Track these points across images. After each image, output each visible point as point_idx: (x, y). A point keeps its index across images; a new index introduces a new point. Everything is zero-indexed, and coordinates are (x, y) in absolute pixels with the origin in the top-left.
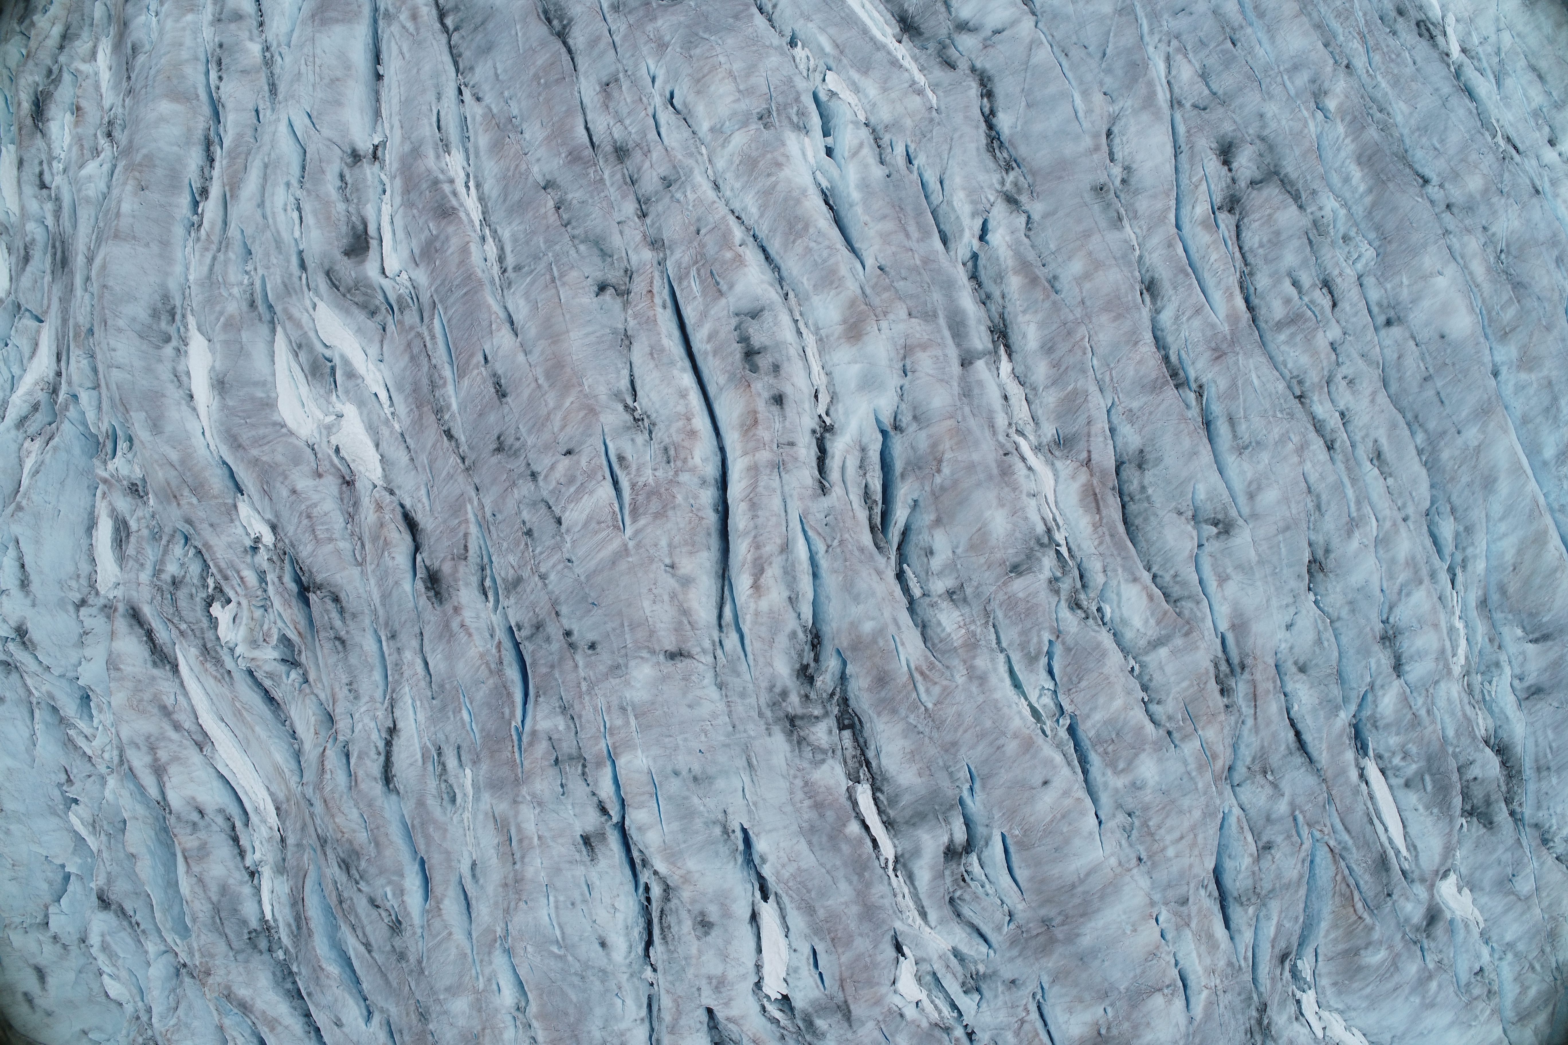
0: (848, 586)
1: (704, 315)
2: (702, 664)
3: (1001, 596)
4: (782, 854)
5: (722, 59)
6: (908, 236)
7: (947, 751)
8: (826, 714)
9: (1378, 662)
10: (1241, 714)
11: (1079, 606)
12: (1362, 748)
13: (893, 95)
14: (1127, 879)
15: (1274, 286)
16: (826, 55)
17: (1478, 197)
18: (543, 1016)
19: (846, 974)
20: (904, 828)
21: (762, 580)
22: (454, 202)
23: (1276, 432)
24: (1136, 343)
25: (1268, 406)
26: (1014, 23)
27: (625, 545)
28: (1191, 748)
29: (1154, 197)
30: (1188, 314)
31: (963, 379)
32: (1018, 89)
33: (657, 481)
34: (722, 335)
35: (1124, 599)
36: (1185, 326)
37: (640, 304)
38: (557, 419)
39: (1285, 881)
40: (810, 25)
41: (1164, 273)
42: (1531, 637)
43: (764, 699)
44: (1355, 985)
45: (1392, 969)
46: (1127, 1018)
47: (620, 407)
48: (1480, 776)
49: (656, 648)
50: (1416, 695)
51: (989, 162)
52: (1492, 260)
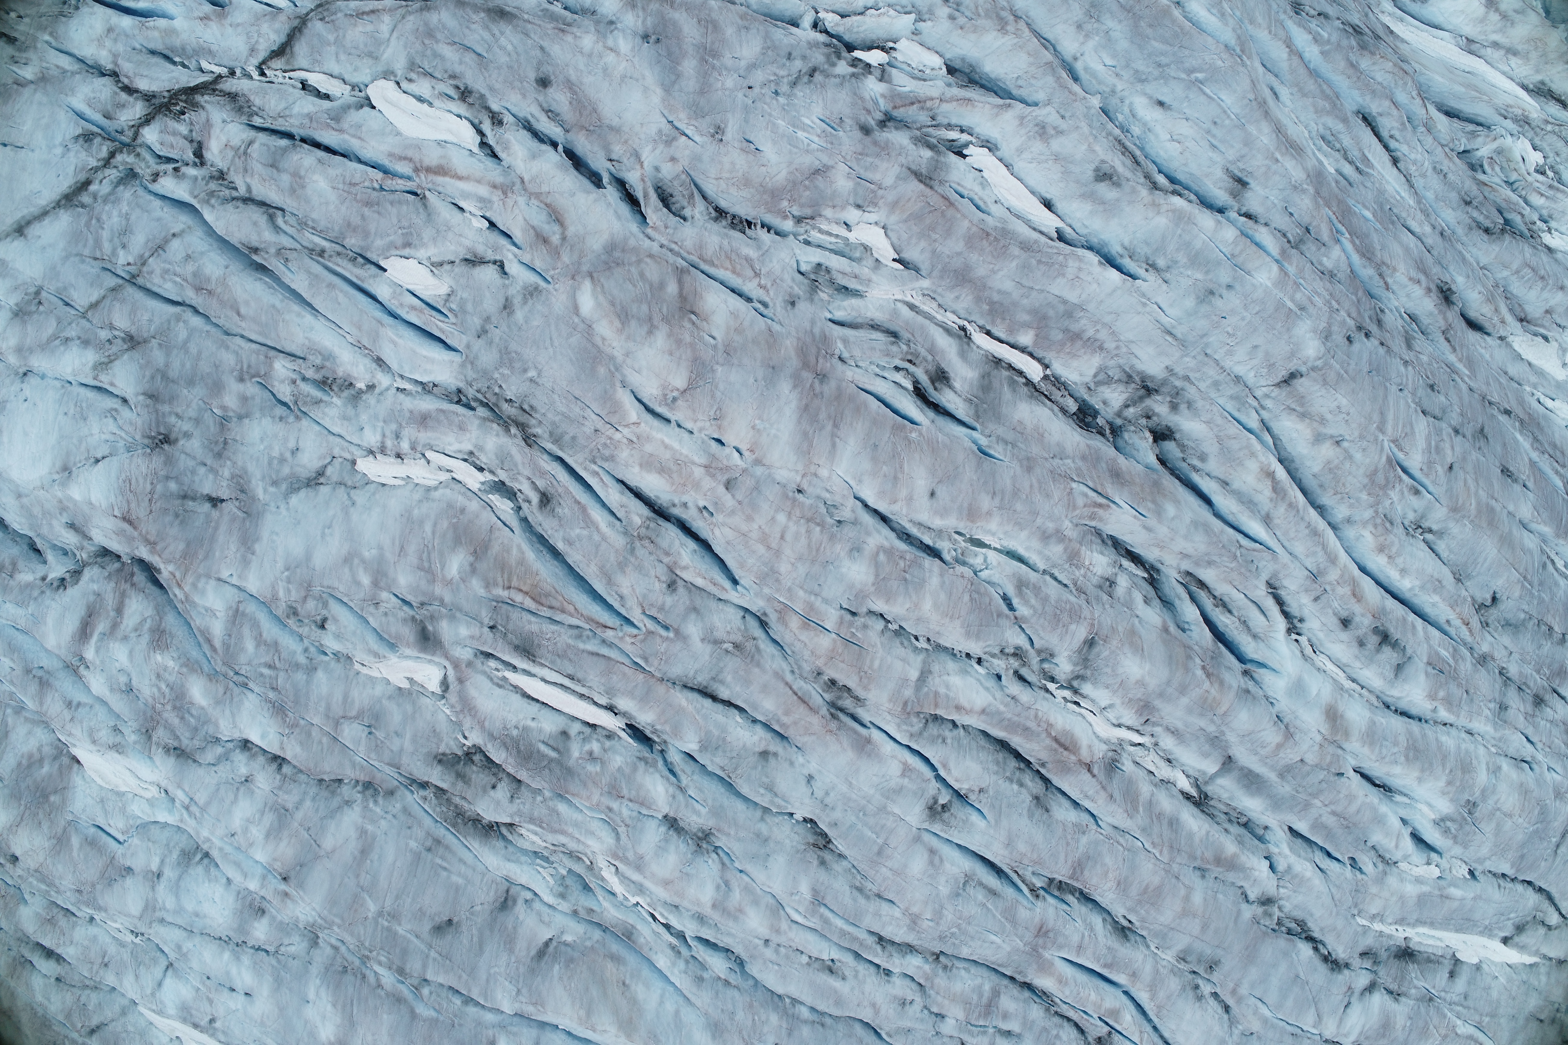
0: (1207, 529)
1: (1427, 638)
2: (1263, 384)
3: (1086, 613)
4: (1089, 279)
5: (1520, 820)
6: (1334, 813)
7: (1028, 459)
8: (1119, 414)
9: (698, 814)
10: (802, 676)
11: (1015, 655)
12: (635, 731)
13: (1394, 899)
14: (800, 467)
15: (1024, 1017)
16: (1449, 884)
19: (950, 212)
20: (986, 368)
21: (1269, 482)
23: (949, 915)
24: (1119, 884)
25: (971, 929)
26: (1341, 1021)
27: (1383, 433)
28: (831, 617)
29: (1169, 997)
30: (1087, 938)
31: (1225, 748)
32: (1311, 981)
33: (1387, 495)
34: (1410, 635)
35: (981, 689)
36: (1082, 929)
37: (1468, 610)
38: (1472, 485)
39: (629, 569)
40: (1472, 895)
41: (1125, 951)
42: (554, 943)
43: (1191, 392)
44: (445, 524)
45: (426, 565)
46: (692, 345)
47: (1435, 527)
48: (492, 793)
49: (1312, 374)
50: (635, 814)
51: (1298, 914)
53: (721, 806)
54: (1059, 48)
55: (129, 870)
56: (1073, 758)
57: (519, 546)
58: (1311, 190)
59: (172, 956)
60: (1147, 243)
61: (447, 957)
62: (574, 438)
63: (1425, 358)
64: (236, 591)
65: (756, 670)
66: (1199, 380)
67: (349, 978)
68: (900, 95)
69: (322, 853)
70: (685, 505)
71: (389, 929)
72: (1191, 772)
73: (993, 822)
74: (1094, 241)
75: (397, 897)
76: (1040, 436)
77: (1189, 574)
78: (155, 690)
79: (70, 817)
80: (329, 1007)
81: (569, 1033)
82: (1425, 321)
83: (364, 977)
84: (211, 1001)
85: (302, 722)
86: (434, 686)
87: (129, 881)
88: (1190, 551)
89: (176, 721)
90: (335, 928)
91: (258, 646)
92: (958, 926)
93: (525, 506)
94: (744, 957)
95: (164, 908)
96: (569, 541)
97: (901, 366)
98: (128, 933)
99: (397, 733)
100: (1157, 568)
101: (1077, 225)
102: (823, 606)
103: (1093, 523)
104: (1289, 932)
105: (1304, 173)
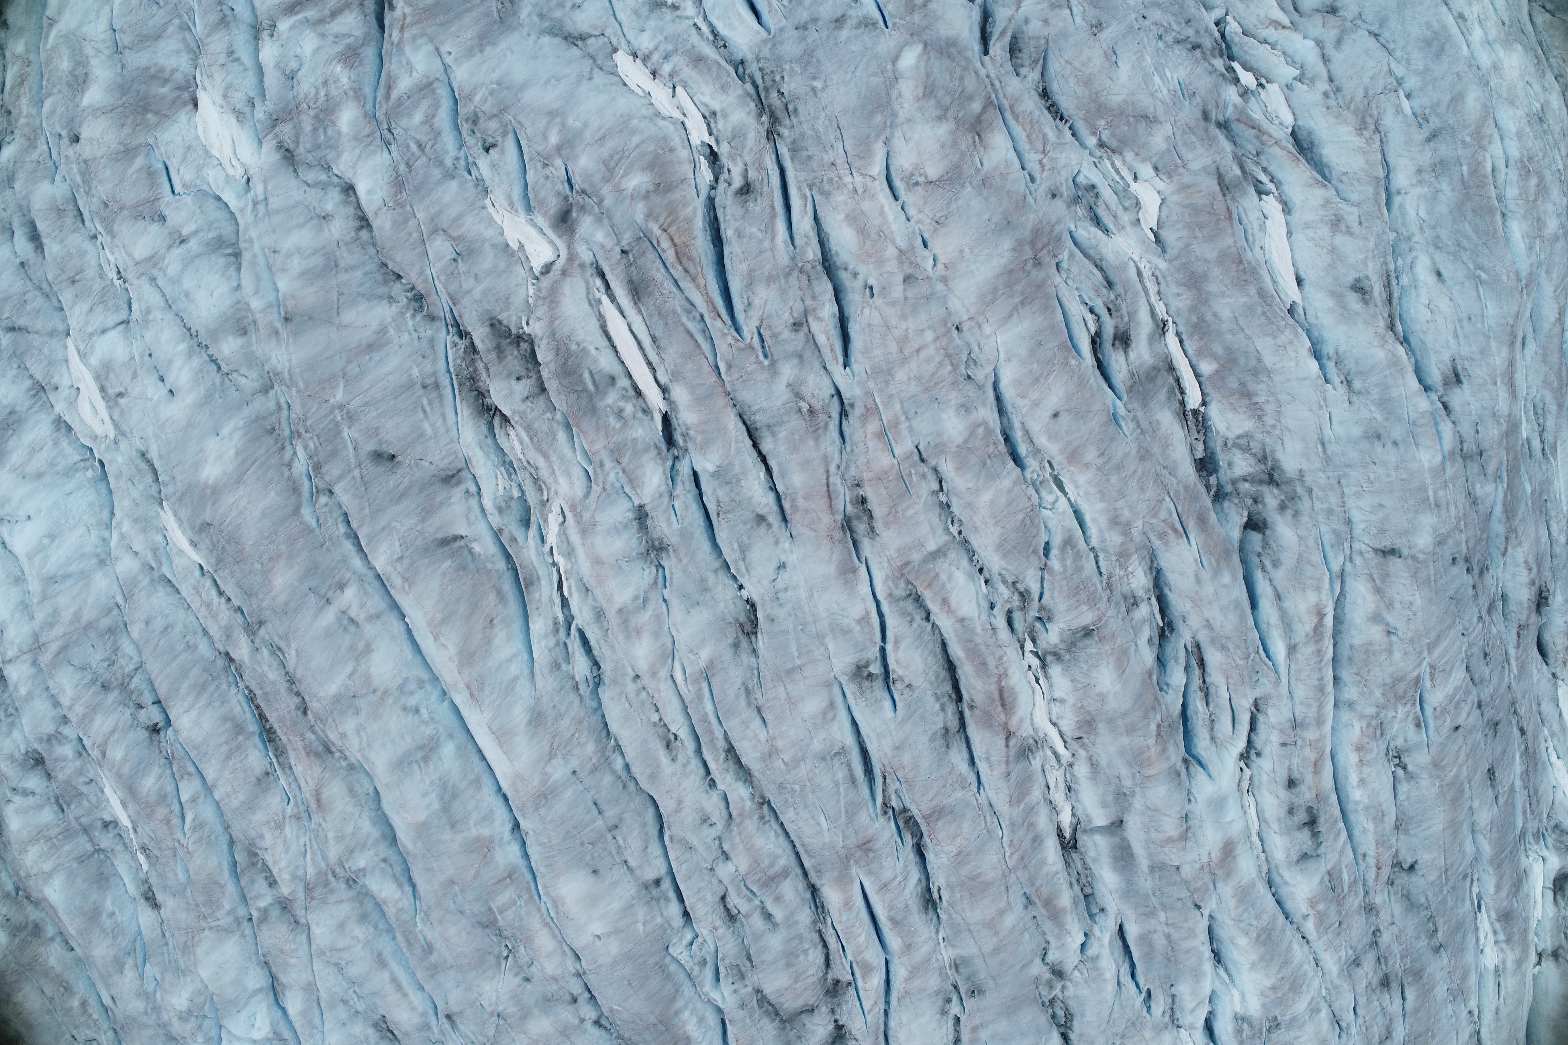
0: (1242, 618)
1: (1342, 853)
2: (1365, 541)
3: (1103, 605)
4: (1293, 355)
6: (1168, 937)
7: (1147, 451)
8: (1234, 482)
9: (670, 524)
10: (843, 478)
11: (1021, 594)
12: (668, 423)
14: (973, 309)
15: (792, 913)
17: (536, 1012)
18: (1491, 210)
19: (1224, 224)
20: (1161, 365)
21: (1315, 620)
22: (1497, 926)
23: (803, 771)
24: (959, 854)
25: (811, 796)
27: (1429, 653)
28: (904, 446)
29: (921, 990)
30: (896, 882)
31: (1125, 810)
33: (1396, 707)
34: (1332, 837)
35: (973, 602)
36: (899, 870)
37: (1387, 859)
38: (1462, 758)
39: (774, 286)
41: (918, 920)
42: (462, 543)
43: (1305, 504)
44: (651, 148)
45: (612, 164)
46: (962, 153)
47: (1410, 768)
48: (514, 382)
49: (1410, 561)
50: (618, 485)
51: (1073, 1006)
52: (522, 949)
53: (692, 534)
54: (1391, 176)
55: (163, 219)
56: (1003, 717)
57: (695, 209)
58: (1504, 427)
59: (136, 314)
60: (1357, 362)
61: (366, 484)
62: (810, 158)
63: (1494, 631)
64: (442, 69)
65: (811, 443)
66: (1319, 499)
67: (270, 440)
68: (1248, 115)
69: (336, 321)
70: (855, 275)
71: (337, 425)
72: (1079, 813)
73: (899, 718)
74: (1316, 334)
75: (366, 404)
76: (1166, 445)
77: (1198, 646)
78: (313, 91)
79: (151, 141)
80: (232, 452)
81: (409, 631)
82: (1512, 606)
83: (283, 448)
84: (135, 376)
85: (408, 208)
86: (537, 264)
87: (155, 227)
88: (1217, 625)
89: (308, 127)
90: (294, 390)
91: (424, 123)
92: (803, 787)
93: (722, 186)
94: (606, 679)
95: (164, 271)
96: (739, 235)
97: (1097, 310)
98: (115, 270)
99: (476, 276)
100: (1174, 626)
101: (1310, 312)
102: (905, 432)
103: (1157, 543)
104: (1054, 1016)
105: (1506, 413)
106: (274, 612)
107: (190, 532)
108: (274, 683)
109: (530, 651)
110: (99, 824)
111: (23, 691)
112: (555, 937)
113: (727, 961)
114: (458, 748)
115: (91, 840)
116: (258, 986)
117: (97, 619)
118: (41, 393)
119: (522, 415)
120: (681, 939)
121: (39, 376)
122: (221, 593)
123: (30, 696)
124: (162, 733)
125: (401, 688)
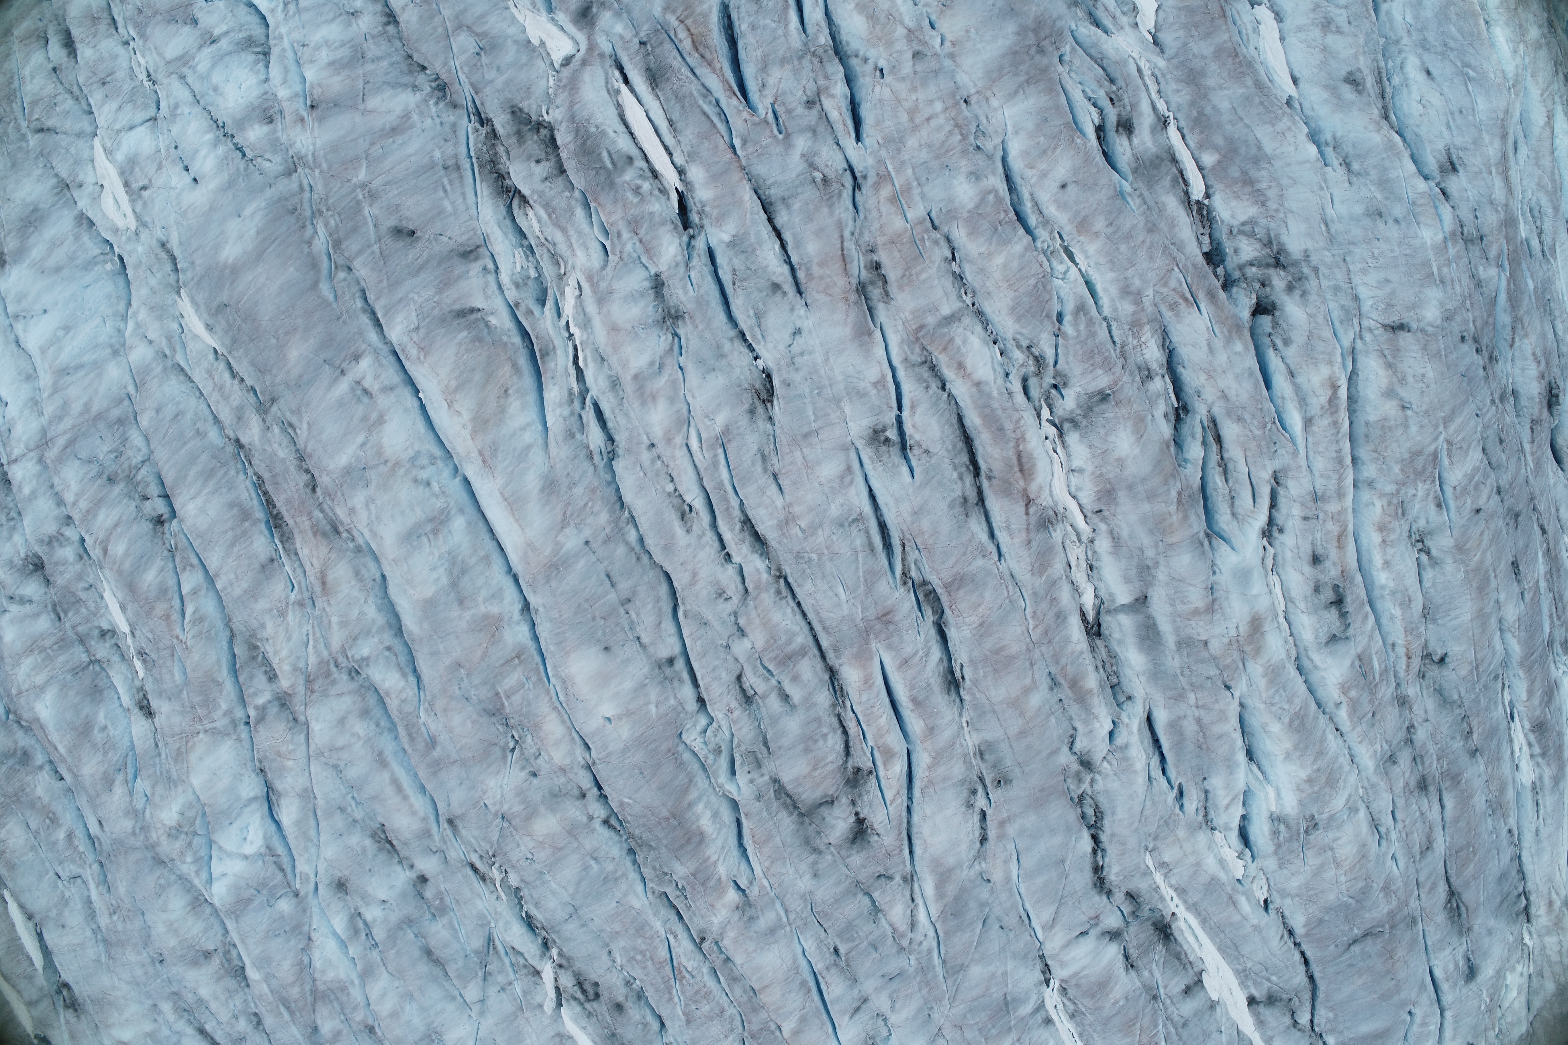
0: (1256, 384)
1: (1371, 638)
2: (1374, 318)
3: (1118, 370)
4: (1292, 140)
5: (1343, 879)
6: (1198, 721)
7: (1154, 225)
8: (1241, 267)
9: (686, 292)
10: (857, 243)
11: (1036, 359)
12: (683, 201)
13: (1192, 859)
14: (980, 84)
15: (810, 694)
16: (1244, 894)
17: (542, 809)
18: (1475, 16)
19: (1219, 22)
20: (1164, 154)
21: (1329, 393)
22: (1532, 737)
23: (820, 537)
24: (981, 625)
25: (829, 566)
26: (1067, 945)
27: (1445, 427)
28: (916, 212)
29: (945, 779)
30: (917, 658)
31: (1148, 584)
32: (1071, 877)
33: (1415, 484)
36: (920, 645)
37: (1416, 648)
38: (1485, 543)
39: (788, 67)
40: (1255, 921)
41: (940, 700)
42: (479, 315)
43: (1312, 284)
47: (1434, 552)
48: (533, 164)
49: (1419, 334)
50: (635, 255)
51: (1102, 800)
52: (529, 739)
53: (708, 303)
55: (195, 22)
56: (1022, 483)
57: (711, 7)
58: (1502, 216)
59: (164, 111)
60: (1354, 146)
61: (385, 258)
63: (1508, 419)
65: (825, 210)
66: (1325, 277)
67: (292, 219)
69: (361, 107)
70: (866, 60)
71: (358, 203)
72: (1102, 593)
73: (917, 485)
74: (1312, 122)
75: (388, 183)
76: (1172, 225)
77: (1214, 422)
80: (253, 231)
81: (423, 407)
82: (1524, 402)
83: (303, 227)
84: (160, 167)
85: (434, 6)
86: (557, 57)
87: (187, 29)
88: (1232, 394)
90: (317, 171)
94: (620, 451)
95: (193, 68)
96: (753, 27)
97: (1100, 103)
98: (145, 74)
99: (498, 68)
100: (1190, 407)
101: (1306, 106)
102: (917, 198)
103: (1168, 315)
104: (1083, 816)
105: (1503, 201)
106: (288, 386)
107: (206, 316)
108: (283, 461)
109: (545, 423)
110: (96, 633)
111: (27, 490)
112: (564, 722)
113: (743, 748)
114: (469, 523)
115: (87, 651)
116: (252, 794)
117: (108, 410)
118: (66, 191)
119: (541, 194)
120: (695, 725)
121: (64, 174)
122: (234, 375)
123: (34, 494)
124: (166, 525)
125: (413, 460)
